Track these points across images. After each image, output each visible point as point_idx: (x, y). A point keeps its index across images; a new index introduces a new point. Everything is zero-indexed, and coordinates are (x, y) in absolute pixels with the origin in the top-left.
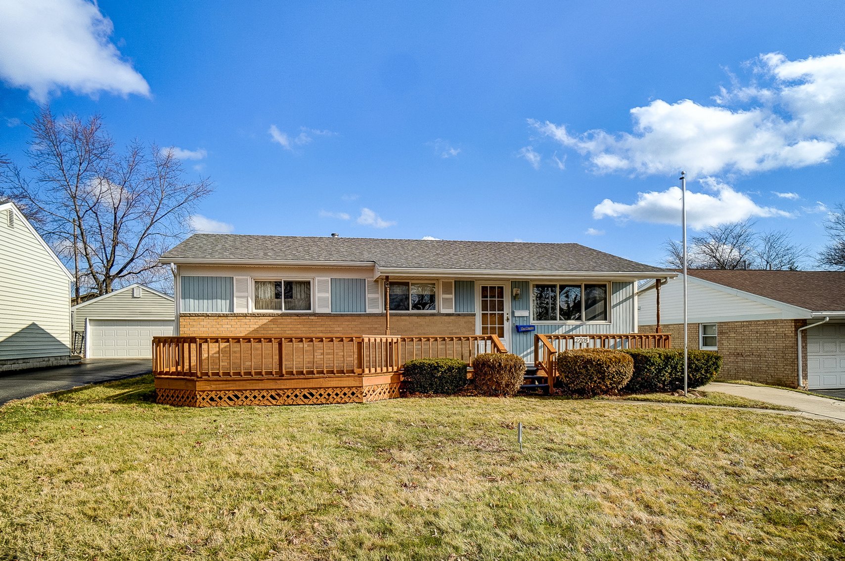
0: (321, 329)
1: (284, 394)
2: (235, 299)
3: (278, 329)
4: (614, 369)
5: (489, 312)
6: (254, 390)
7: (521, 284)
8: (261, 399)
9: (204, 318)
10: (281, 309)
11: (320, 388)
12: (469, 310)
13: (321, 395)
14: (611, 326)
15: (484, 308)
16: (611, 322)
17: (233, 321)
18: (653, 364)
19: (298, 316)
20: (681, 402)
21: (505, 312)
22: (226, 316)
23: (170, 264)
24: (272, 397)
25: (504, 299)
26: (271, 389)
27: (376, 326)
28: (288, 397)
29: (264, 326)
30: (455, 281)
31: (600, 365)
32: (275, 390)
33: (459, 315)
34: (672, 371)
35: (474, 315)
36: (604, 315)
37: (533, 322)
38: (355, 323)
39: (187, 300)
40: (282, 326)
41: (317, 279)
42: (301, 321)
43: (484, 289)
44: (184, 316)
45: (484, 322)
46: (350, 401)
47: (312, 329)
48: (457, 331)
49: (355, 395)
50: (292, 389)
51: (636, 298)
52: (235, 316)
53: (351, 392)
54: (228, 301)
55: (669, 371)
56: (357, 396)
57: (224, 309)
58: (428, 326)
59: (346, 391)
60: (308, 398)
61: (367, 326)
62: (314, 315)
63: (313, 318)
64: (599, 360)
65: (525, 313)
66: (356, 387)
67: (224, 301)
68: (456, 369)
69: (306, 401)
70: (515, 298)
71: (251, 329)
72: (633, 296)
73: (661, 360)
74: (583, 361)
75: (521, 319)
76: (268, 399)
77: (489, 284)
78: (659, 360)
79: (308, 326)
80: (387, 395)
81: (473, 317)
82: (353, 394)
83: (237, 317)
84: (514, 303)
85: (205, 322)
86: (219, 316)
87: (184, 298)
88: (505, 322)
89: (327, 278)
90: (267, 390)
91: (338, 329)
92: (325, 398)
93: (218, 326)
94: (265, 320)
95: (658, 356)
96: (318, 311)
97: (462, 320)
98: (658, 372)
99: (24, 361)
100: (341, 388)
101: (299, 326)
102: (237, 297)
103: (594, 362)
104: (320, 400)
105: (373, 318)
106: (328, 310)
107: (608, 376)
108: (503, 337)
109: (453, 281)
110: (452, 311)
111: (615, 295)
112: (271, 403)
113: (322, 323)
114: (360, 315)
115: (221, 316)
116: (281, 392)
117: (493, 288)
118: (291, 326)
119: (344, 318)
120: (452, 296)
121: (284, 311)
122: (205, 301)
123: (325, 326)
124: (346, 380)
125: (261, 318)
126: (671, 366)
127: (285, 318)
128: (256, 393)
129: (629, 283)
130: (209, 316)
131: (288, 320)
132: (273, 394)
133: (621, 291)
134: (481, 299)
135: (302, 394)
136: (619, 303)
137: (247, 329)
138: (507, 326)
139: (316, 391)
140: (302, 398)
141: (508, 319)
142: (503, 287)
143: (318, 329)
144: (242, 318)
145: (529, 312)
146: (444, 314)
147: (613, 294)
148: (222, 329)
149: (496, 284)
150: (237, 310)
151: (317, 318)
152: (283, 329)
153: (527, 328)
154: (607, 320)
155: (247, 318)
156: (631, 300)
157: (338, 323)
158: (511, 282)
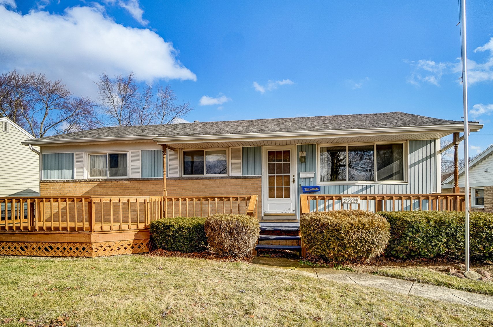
0: (133, 191)
1: (30, 246)
2: (75, 169)
3: (102, 191)
4: (355, 237)
5: (275, 175)
6: (9, 242)
7: (307, 148)
8: (14, 250)
9: (55, 183)
10: (106, 176)
11: (58, 243)
12: (256, 173)
13: (58, 249)
15: (271, 170)
16: (407, 182)
17: (73, 185)
18: (418, 231)
19: (116, 181)
20: (445, 284)
21: (291, 175)
22: (68, 182)
24: (21, 248)
25: (290, 162)
26: (21, 242)
28: (33, 249)
29: (93, 189)
30: (243, 148)
31: (337, 230)
32: (24, 242)
33: (245, 178)
34: (448, 241)
35: (260, 177)
36: (400, 175)
37: (318, 183)
38: (158, 186)
39: (46, 171)
40: (105, 189)
41: (130, 151)
42: (118, 184)
43: (271, 153)
44: (43, 182)
45: (271, 183)
46: (82, 256)
47: (127, 191)
48: (244, 192)
49: (86, 250)
50: (37, 242)
52: (74, 182)
53: (82, 247)
54: (71, 171)
55: (444, 240)
56: (87, 251)
57: (69, 177)
59: (78, 246)
60: (48, 251)
63: (127, 182)
64: (336, 225)
65: (311, 175)
66: (86, 243)
67: (68, 171)
68: (186, 229)
69: (47, 253)
70: (300, 160)
71: (85, 191)
72: (435, 155)
73: (430, 226)
74: (318, 225)
75: (307, 180)
76: (18, 250)
77: (275, 149)
78: (426, 227)
79: (124, 188)
80: (129, 251)
81: (259, 179)
82: (84, 249)
83: (75, 182)
84: (300, 165)
85: (56, 186)
86: (64, 182)
87: (44, 169)
88: (291, 183)
89: (138, 150)
90: (18, 242)
91: (146, 191)
92: (61, 251)
93: (64, 189)
94: (94, 185)
95: (426, 221)
96: (132, 176)
97: (249, 182)
98: (427, 241)
100: (74, 243)
101: (117, 189)
102: (77, 167)
103: (330, 228)
104: (57, 253)
105: (172, 181)
106: (139, 176)
107: (349, 243)
108: (290, 197)
109: (241, 148)
110: (240, 174)
111: (412, 154)
112: (21, 253)
113: (134, 186)
115: (65, 182)
116: (28, 245)
117: (279, 153)
118: (111, 189)
119: (151, 181)
120: (240, 161)
121: (108, 177)
122: (57, 171)
123: (136, 188)
124: (77, 237)
125: (91, 183)
126: (447, 234)
127: (107, 182)
128: (10, 245)
129: (430, 141)
130: (57, 182)
131: (110, 184)
132: (23, 246)
133: (420, 150)
134: (268, 163)
135: (44, 247)
136: (418, 163)
137: (82, 191)
138: (293, 187)
139: (55, 245)
140: (44, 250)
141: (294, 181)
142: (289, 151)
143: (131, 191)
144: (79, 183)
145: (315, 174)
146: (234, 177)
147: (410, 154)
148: (66, 191)
149: (283, 148)
150: (76, 178)
151: (130, 182)
152: (107, 191)
153: (311, 189)
154: (403, 180)
155: (82, 183)
156: (433, 158)
157: (146, 186)
158: (297, 146)
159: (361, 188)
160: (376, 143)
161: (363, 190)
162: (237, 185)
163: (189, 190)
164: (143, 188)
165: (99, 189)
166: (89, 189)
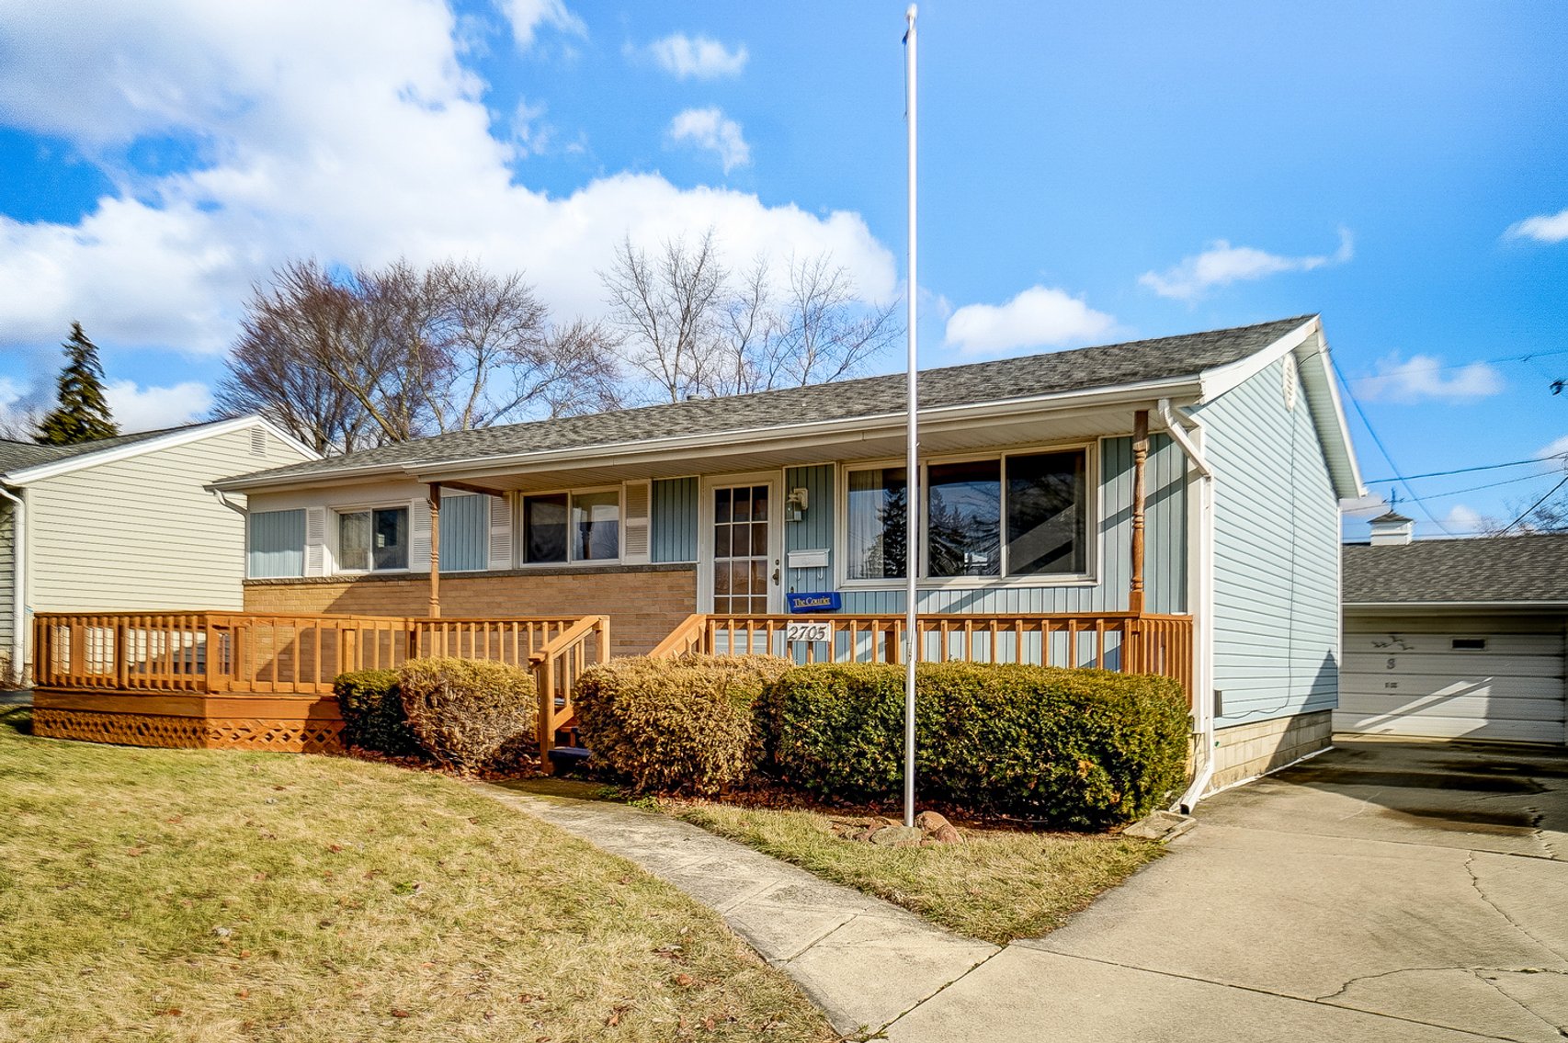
0: (416, 607)
1: (117, 722)
2: (307, 548)
5: (732, 559)
6: (88, 712)
7: (812, 476)
8: (94, 729)
10: (366, 567)
11: (156, 716)
12: (685, 555)
13: (156, 728)
14: (1097, 590)
15: (721, 547)
16: (1096, 580)
17: (302, 592)
19: (381, 580)
21: (770, 559)
22: (290, 583)
24: (104, 725)
25: (769, 522)
26: (104, 713)
27: (500, 599)
28: (122, 728)
29: (339, 602)
30: (655, 484)
32: (109, 713)
33: (657, 569)
35: (693, 567)
37: (840, 582)
38: (466, 593)
39: (256, 553)
40: (361, 601)
41: (415, 501)
42: (387, 589)
43: (722, 496)
44: (249, 585)
45: (720, 586)
47: (403, 607)
48: (651, 610)
50: (126, 714)
52: (302, 584)
54: (300, 553)
57: (294, 570)
58: (593, 597)
61: (486, 599)
62: (411, 576)
63: (407, 583)
65: (819, 558)
66: (198, 719)
67: (295, 554)
69: (140, 737)
71: (323, 609)
75: (811, 574)
76: (100, 730)
77: (733, 482)
79: (397, 601)
81: (691, 574)
82: (195, 732)
83: (306, 584)
87: (252, 550)
88: (770, 584)
90: (100, 713)
92: (161, 734)
93: (285, 603)
94: (340, 590)
96: (417, 568)
97: (663, 581)
100: (180, 718)
101: (384, 601)
102: (310, 545)
104: (154, 739)
106: (426, 567)
109: (648, 482)
110: (645, 559)
111: (1111, 484)
112: (104, 737)
113: (417, 594)
114: (476, 576)
115: (287, 584)
116: (115, 719)
117: (741, 494)
118: (372, 601)
119: (451, 582)
120: (646, 521)
121: (371, 570)
124: (184, 703)
125: (335, 585)
127: (365, 584)
130: (272, 584)
131: (370, 589)
132: (107, 721)
134: (713, 524)
135: (136, 724)
138: (774, 595)
141: (776, 577)
142: (766, 488)
144: (312, 586)
145: (831, 554)
146: (628, 567)
147: (1105, 481)
149: (749, 481)
150: (310, 573)
153: (810, 602)
154: (1084, 571)
155: (318, 586)
156: (1178, 495)
158: (788, 470)
159: (956, 597)
160: (1005, 453)
161: (962, 603)
162: (635, 589)
165: (349, 601)
166: (332, 602)
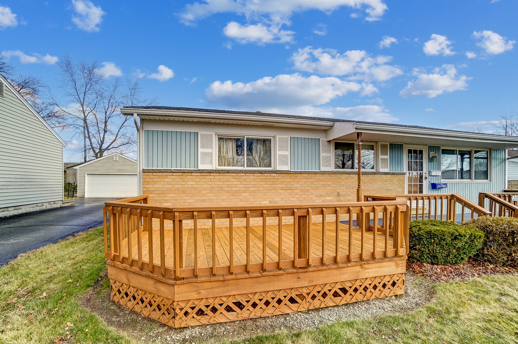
0: (282, 186)
1: (308, 294)
2: (199, 155)
3: (241, 186)
5: (413, 172)
6: (267, 292)
9: (167, 174)
11: (355, 280)
12: (399, 169)
14: (491, 184)
15: (410, 168)
16: (491, 181)
21: (424, 172)
23: (132, 115)
25: (423, 161)
26: (291, 289)
27: (329, 183)
28: (314, 297)
30: (390, 145)
32: (297, 289)
33: (394, 174)
35: (405, 174)
36: (487, 176)
37: (442, 181)
38: (312, 180)
40: (245, 183)
41: (277, 137)
43: (409, 151)
44: (147, 172)
45: (410, 180)
47: (274, 186)
48: (391, 188)
49: (396, 286)
50: (319, 286)
51: (507, 162)
52: (199, 173)
53: (392, 282)
54: (192, 157)
58: (370, 183)
59: (386, 280)
60: (339, 296)
61: (322, 183)
62: (276, 172)
63: (273, 175)
65: (439, 173)
66: (398, 275)
69: (337, 300)
70: (431, 160)
72: (505, 161)
75: (435, 178)
76: (285, 305)
77: (413, 148)
79: (270, 183)
81: (404, 176)
82: (394, 284)
83: (201, 173)
84: (430, 163)
85: (170, 178)
88: (424, 180)
89: (287, 136)
90: (285, 290)
91: (297, 186)
92: (361, 293)
93: (183, 183)
96: (279, 168)
99: (16, 208)
100: (380, 277)
101: (262, 183)
102: (202, 153)
104: (354, 297)
105: (327, 175)
106: (287, 168)
108: (423, 193)
109: (388, 144)
110: (388, 170)
112: (290, 309)
113: (283, 180)
114: (316, 173)
117: (415, 152)
118: (254, 183)
119: (303, 175)
120: (388, 157)
121: (246, 168)
123: (286, 183)
125: (224, 174)
127: (249, 174)
129: (502, 151)
131: (252, 177)
134: (408, 160)
136: (496, 166)
138: (425, 183)
141: (426, 178)
142: (422, 151)
143: (279, 186)
144: (207, 174)
146: (384, 172)
147: (492, 159)
148: (186, 186)
149: (418, 148)
150: (201, 167)
151: (278, 175)
152: (246, 186)
153: (442, 186)
154: (488, 179)
155: (212, 174)
157: (297, 180)
158: (428, 146)
162: (386, 181)
163: (343, 185)
164: (294, 183)
165: (237, 183)
